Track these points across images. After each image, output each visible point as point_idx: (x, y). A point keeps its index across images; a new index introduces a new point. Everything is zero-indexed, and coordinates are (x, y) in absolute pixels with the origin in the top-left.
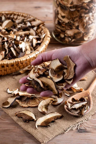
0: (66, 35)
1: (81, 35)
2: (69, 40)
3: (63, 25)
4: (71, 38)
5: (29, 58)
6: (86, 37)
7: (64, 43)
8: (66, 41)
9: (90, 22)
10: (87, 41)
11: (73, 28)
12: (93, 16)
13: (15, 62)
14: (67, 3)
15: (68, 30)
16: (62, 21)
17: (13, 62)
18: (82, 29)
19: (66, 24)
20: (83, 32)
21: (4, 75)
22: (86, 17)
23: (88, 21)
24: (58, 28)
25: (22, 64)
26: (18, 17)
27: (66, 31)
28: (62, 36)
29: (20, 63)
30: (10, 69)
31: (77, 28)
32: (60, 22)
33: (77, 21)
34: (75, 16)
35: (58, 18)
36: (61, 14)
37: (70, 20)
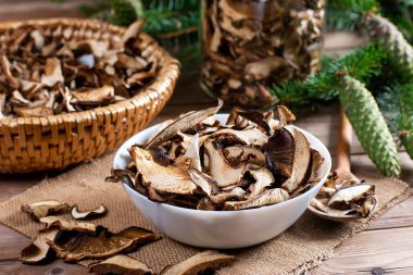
0: (247, 77)
5: (133, 107)
8: (249, 98)
11: (268, 55)
12: (317, 18)
13: (97, 116)
16: (233, 37)
18: (292, 57)
19: (249, 42)
20: (294, 66)
22: (301, 20)
24: (221, 63)
25: (114, 123)
26: (76, 33)
27: (248, 66)
28: (235, 84)
29: (108, 120)
30: (82, 141)
31: (279, 52)
32: (229, 42)
33: (277, 32)
34: (272, 18)
35: (222, 30)
36: (229, 18)
37: (257, 32)
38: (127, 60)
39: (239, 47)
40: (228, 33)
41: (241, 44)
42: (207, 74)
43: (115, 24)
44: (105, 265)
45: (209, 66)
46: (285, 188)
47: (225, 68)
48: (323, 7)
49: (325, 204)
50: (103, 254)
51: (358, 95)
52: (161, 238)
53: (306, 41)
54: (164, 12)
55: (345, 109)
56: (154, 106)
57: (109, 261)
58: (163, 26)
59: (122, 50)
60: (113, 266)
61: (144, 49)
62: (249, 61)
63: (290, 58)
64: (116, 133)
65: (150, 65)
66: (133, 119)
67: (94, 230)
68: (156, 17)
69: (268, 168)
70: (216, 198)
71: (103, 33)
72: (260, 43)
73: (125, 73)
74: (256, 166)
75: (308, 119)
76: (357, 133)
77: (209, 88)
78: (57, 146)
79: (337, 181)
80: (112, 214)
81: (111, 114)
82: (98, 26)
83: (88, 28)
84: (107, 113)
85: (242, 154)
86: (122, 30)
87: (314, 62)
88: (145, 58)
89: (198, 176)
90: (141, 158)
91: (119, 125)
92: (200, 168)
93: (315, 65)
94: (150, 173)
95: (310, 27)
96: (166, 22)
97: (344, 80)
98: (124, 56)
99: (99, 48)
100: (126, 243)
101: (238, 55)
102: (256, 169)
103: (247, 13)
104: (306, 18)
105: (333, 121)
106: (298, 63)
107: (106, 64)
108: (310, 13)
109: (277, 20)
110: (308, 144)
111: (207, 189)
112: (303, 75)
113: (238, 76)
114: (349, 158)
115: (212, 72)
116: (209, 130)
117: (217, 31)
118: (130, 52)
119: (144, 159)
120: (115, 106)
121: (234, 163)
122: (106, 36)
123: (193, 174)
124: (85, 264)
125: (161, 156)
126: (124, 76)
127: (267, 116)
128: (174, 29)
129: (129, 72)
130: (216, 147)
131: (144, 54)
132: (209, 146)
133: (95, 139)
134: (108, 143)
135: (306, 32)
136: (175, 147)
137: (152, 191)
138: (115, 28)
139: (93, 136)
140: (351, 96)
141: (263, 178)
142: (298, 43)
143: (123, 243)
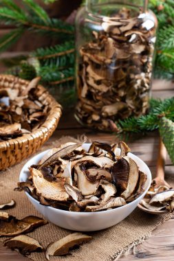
0: (103, 114)
1: (130, 113)
5: (32, 138)
7: (101, 129)
8: (105, 126)
9: (144, 89)
11: (117, 101)
13: (10, 145)
14: (105, 58)
15: (108, 104)
16: (95, 89)
19: (104, 93)
22: (137, 80)
24: (87, 104)
25: (21, 149)
27: (104, 107)
28: (96, 118)
29: (17, 147)
31: (123, 99)
32: (92, 92)
33: (123, 87)
34: (119, 79)
35: (88, 85)
36: (93, 78)
37: (110, 87)
38: (30, 104)
39: (99, 96)
40: (92, 87)
41: (100, 94)
42: (79, 110)
43: (23, 78)
45: (80, 105)
46: (123, 197)
47: (90, 108)
48: (150, 71)
49: (148, 203)
50: (13, 234)
51: (170, 130)
52: (48, 223)
53: (140, 92)
54: (53, 68)
55: (162, 138)
56: (45, 137)
57: (16, 238)
58: (52, 77)
59: (27, 96)
60: (18, 242)
61: (41, 95)
62: (105, 104)
63: (130, 103)
64: (22, 154)
65: (44, 107)
66: (32, 145)
67: (8, 217)
68: (48, 71)
69: (113, 183)
70: (81, 203)
71: (15, 84)
72: (111, 94)
73: (29, 112)
74: (106, 182)
75: (140, 141)
76: (169, 153)
77: (80, 119)
79: (156, 186)
80: (18, 206)
81: (19, 144)
82: (13, 79)
83: (6, 80)
84: (16, 143)
85: (97, 175)
86: (27, 83)
87: (144, 104)
88: (40, 102)
89: (70, 189)
90: (36, 176)
91: (24, 150)
92: (71, 184)
93: (145, 106)
94: (41, 186)
95: (143, 84)
96: (55, 74)
97: (162, 120)
98: (28, 101)
99: (13, 94)
100: (27, 227)
101: (98, 101)
102: (106, 184)
103: (104, 76)
104: (140, 78)
105: (155, 143)
106: (134, 105)
107: (17, 106)
108: (143, 75)
109: (122, 80)
110: (138, 168)
111: (75, 197)
112: (137, 113)
113: (98, 113)
114: (164, 168)
115: (82, 108)
116: (78, 156)
117: (85, 86)
118: (31, 97)
119: (38, 177)
120: (21, 138)
121: (92, 180)
122: (17, 86)
123: (67, 188)
124: (2, 240)
125: (48, 175)
126: (27, 114)
127: (114, 146)
128: (59, 79)
129: (31, 111)
130: (81, 169)
131: (40, 98)
132: (78, 168)
133: (9, 158)
134: (16, 160)
135: (140, 87)
136: (57, 167)
137: (42, 198)
138: (23, 81)
139: (8, 156)
140: (166, 130)
141: (110, 190)
142: (135, 93)
143: (25, 227)
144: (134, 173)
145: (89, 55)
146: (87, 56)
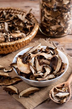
0: (50, 29)
1: (62, 29)
2: (53, 33)
3: (48, 22)
4: (54, 32)
5: (25, 40)
6: (66, 30)
7: (50, 35)
9: (69, 19)
10: (66, 33)
11: (56, 24)
12: (70, 14)
13: (15, 43)
14: (51, 5)
15: (53, 25)
16: (47, 19)
17: (13, 44)
18: (63, 24)
19: (51, 21)
20: (64, 27)
21: (6, 53)
22: (65, 15)
23: (67, 18)
26: (14, 11)
27: (51, 27)
28: (48, 30)
30: (12, 49)
34: (57, 15)
35: (44, 17)
36: (46, 14)
37: (54, 18)
39: (49, 22)
41: (49, 21)
44: (8, 88)
46: (54, 74)
50: (8, 84)
53: (67, 20)
62: (51, 25)
64: (21, 46)
66: (25, 43)
72: (54, 21)
78: (5, 50)
82: (20, 10)
83: (17, 10)
84: (18, 42)
85: (42, 62)
92: (33, 66)
100: (14, 82)
101: (48, 24)
103: (51, 14)
104: (67, 15)
109: (59, 16)
111: (33, 72)
120: (20, 40)
122: (22, 13)
123: (31, 67)
124: (3, 87)
125: (24, 61)
132: (36, 58)
133: (15, 48)
134: (18, 48)
138: (24, 11)
139: (14, 47)
141: (48, 71)
142: (64, 21)
143: (13, 81)
144: (60, 63)
145: (45, 3)
146: (44, 4)
